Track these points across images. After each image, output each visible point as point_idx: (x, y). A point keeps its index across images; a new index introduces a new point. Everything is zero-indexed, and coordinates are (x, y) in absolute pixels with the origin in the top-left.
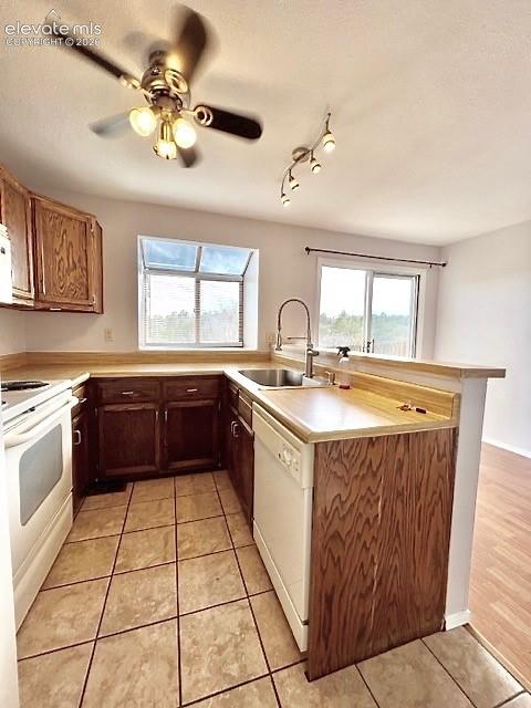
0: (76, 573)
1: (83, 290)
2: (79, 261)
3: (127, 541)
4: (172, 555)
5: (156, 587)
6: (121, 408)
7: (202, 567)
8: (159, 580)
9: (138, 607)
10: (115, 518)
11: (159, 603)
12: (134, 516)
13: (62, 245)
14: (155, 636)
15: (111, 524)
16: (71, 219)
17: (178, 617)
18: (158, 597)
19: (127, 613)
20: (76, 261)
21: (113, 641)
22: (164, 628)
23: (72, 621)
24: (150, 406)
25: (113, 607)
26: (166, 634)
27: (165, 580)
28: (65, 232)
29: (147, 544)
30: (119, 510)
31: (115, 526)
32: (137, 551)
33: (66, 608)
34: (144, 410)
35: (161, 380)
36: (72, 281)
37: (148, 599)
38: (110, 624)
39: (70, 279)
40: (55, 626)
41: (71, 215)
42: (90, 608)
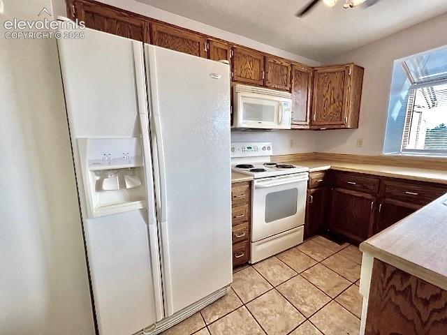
0: (289, 261)
1: (338, 115)
2: (338, 98)
3: (318, 268)
4: (334, 294)
5: (311, 297)
6: (347, 192)
7: (345, 317)
8: (315, 296)
9: (296, 295)
10: (323, 254)
11: (305, 304)
12: (333, 260)
13: (327, 91)
14: (292, 312)
15: (319, 254)
16: (334, 73)
17: (308, 319)
18: (307, 301)
19: (291, 292)
20: (335, 98)
21: (278, 294)
22: (297, 315)
23: (274, 274)
24: (369, 196)
25: (288, 285)
26: (296, 317)
27: (318, 299)
28: (330, 82)
29: (326, 277)
30: (328, 251)
31: (320, 257)
32: (319, 275)
33: (276, 269)
34: (362, 198)
35: (381, 179)
36: (332, 111)
37: (303, 297)
38: (282, 288)
39: (331, 110)
40: (269, 270)
41: (336, 69)
42: (282, 276)
